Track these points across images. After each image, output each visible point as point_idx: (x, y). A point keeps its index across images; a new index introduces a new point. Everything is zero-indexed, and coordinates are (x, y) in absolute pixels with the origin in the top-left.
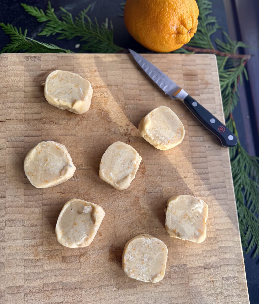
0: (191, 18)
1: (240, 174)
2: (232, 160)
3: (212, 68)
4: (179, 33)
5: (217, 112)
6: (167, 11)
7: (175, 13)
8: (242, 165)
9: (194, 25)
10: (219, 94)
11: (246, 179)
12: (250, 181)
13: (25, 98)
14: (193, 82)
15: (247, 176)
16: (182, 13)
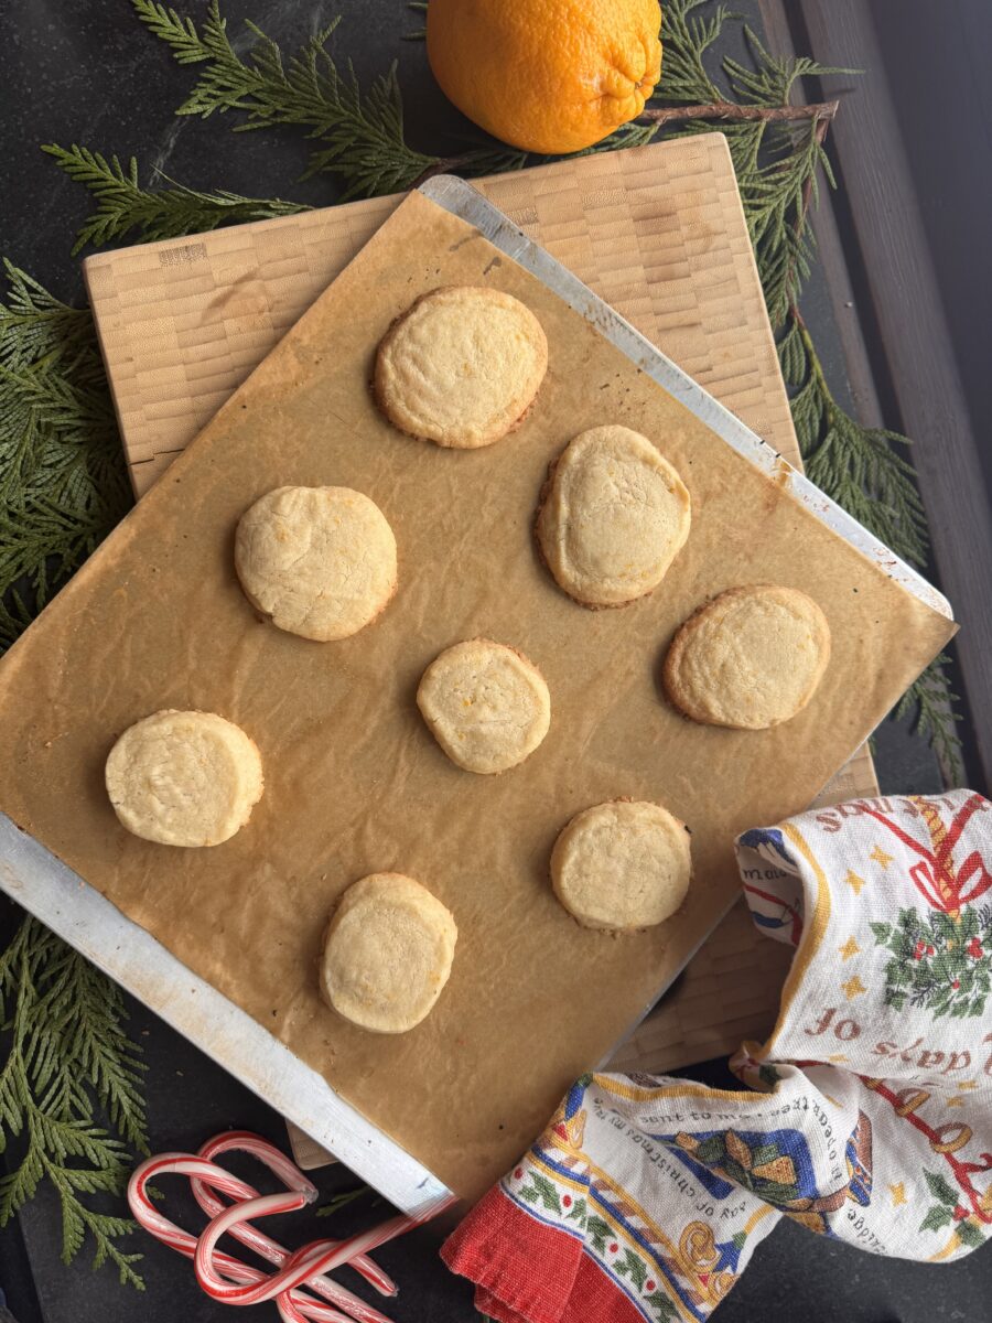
0: (639, 45)
1: (839, 489)
2: (808, 454)
3: (719, 181)
4: (608, 95)
5: (749, 319)
6: (566, 37)
7: (593, 39)
8: (842, 461)
9: (650, 62)
10: (749, 260)
11: (856, 502)
12: (870, 503)
13: (188, 380)
14: (666, 238)
15: (859, 492)
16: (614, 36)
